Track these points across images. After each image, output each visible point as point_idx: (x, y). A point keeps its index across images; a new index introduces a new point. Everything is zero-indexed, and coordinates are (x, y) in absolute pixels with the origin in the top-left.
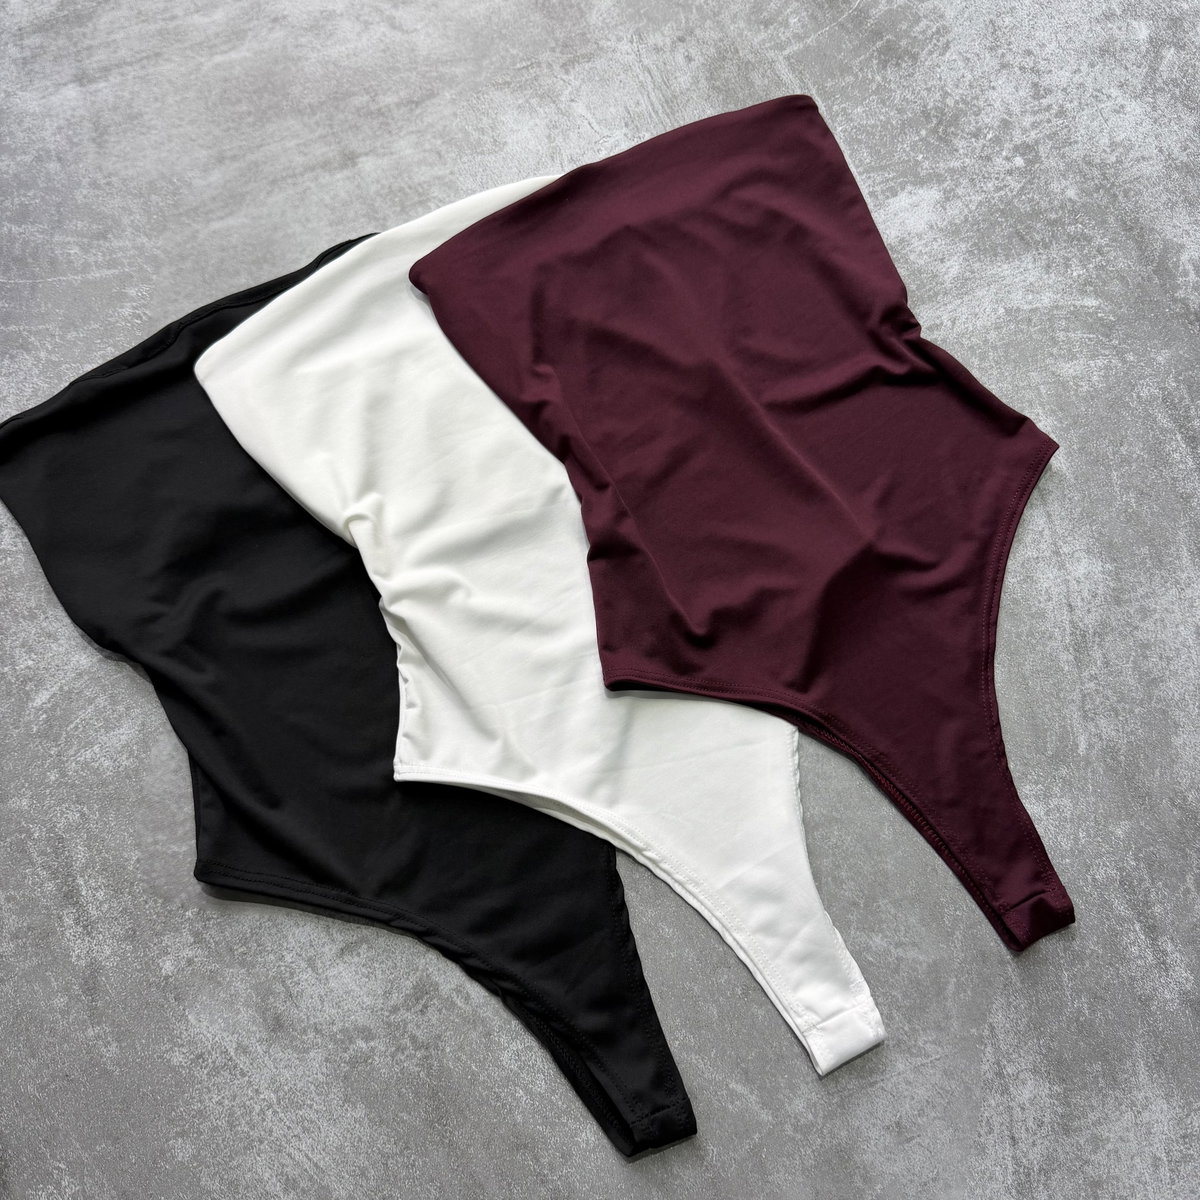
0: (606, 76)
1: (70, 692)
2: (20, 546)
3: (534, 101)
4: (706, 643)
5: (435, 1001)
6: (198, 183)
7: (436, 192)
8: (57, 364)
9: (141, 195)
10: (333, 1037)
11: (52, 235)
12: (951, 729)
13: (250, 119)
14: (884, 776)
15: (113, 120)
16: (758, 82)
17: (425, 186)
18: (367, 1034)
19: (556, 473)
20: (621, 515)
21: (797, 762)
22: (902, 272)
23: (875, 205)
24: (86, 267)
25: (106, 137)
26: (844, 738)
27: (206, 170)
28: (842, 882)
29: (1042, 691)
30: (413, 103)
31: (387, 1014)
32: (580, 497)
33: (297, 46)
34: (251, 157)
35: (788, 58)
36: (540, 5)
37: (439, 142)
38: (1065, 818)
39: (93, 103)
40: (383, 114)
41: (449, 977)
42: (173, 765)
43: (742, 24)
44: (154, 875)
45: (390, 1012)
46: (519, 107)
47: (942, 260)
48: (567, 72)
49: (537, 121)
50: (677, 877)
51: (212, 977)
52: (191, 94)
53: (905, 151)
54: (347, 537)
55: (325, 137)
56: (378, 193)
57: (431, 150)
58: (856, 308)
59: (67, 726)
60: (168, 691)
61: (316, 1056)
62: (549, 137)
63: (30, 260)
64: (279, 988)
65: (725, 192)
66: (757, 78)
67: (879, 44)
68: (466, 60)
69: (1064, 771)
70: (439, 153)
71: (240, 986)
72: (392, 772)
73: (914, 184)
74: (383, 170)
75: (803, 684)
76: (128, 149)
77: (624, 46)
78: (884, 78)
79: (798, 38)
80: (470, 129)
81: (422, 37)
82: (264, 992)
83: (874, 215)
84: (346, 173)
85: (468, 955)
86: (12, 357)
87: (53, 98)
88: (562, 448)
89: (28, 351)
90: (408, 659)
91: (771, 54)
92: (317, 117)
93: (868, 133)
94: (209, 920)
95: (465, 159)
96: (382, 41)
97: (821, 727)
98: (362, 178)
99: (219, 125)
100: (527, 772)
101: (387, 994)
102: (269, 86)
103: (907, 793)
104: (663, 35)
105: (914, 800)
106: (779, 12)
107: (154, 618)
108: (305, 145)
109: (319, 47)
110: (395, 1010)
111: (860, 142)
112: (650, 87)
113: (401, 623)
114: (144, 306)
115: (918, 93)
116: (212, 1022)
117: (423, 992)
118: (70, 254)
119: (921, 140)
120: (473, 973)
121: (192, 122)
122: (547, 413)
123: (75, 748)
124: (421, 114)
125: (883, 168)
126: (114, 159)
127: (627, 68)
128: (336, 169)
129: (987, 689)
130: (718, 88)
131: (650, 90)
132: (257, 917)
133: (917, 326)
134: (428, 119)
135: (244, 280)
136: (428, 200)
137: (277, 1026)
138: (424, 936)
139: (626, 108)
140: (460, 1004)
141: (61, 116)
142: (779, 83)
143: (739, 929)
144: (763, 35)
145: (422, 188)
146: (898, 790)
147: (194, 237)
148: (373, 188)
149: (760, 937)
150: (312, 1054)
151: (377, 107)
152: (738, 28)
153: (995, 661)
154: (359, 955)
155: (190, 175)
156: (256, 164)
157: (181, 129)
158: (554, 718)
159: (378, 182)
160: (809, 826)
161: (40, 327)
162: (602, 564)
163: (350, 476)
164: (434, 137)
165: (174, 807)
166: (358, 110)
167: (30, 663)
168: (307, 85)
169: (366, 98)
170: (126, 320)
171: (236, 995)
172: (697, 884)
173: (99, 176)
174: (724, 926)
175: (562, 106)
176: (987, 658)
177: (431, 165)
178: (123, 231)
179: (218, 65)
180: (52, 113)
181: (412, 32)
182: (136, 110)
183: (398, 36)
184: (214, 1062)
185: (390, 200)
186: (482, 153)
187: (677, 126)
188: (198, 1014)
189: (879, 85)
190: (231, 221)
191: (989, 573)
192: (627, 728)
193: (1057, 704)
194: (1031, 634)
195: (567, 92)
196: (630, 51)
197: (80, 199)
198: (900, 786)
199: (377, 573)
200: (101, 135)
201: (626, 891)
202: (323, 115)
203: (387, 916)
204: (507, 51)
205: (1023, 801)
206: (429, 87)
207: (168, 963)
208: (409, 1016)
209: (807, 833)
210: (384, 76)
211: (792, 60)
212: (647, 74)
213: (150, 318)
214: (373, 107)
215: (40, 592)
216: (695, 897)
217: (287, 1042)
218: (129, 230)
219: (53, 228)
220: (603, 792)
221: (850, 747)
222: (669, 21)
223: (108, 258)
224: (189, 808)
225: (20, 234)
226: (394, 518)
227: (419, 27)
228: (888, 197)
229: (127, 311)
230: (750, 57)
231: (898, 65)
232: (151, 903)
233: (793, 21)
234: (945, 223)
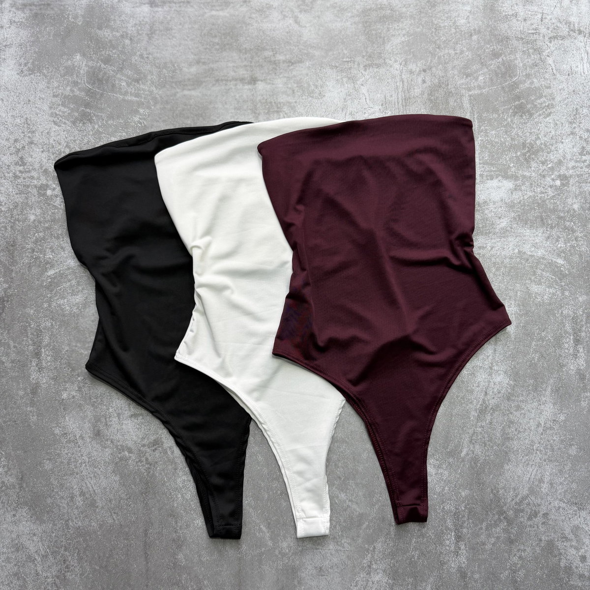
0: (382, 78)
1: (63, 274)
2: (62, 206)
3: (345, 80)
4: (323, 350)
5: (160, 448)
6: (185, 70)
7: (285, 109)
8: (101, 133)
9: (160, 68)
10: (117, 446)
11: (117, 74)
12: (410, 424)
13: (217, 47)
14: (373, 432)
15: (159, 27)
16: (451, 103)
17: (282, 104)
18: (130, 451)
19: (287, 254)
20: (307, 284)
21: (340, 413)
22: (477, 216)
23: (480, 181)
24: (126, 93)
25: (154, 35)
26: (364, 411)
27: (190, 65)
28: (338, 467)
29: (457, 424)
30: (291, 63)
31: (140, 446)
32: (293, 269)
33: (250, 18)
34: (211, 65)
35: (470, 96)
36: (366, 32)
37: (295, 85)
38: (443, 479)
39: (153, 17)
40: (275, 64)
41: (169, 442)
42: (93, 318)
43: (456, 72)
44: (71, 359)
45: (142, 446)
46: (337, 80)
47: (500, 218)
48: (365, 70)
49: (343, 89)
50: (272, 439)
51: (80, 406)
52: (196, 26)
53: (506, 160)
54: (190, 252)
55: (247, 66)
56: (260, 101)
57: (290, 88)
58: (448, 227)
59: (57, 287)
60: (99, 289)
61: (108, 451)
62: (345, 99)
63: (104, 82)
64: (103, 420)
65: (411, 154)
67: (517, 103)
68: (322, 49)
69: (451, 460)
70: (293, 91)
71: (89, 414)
72: (174, 355)
73: (503, 177)
74: (266, 91)
75: (355, 382)
76: (161, 44)
77: (397, 66)
78: (512, 121)
79: (480, 87)
80: (311, 83)
81: (307, 31)
82: (97, 419)
83: (477, 186)
84: (250, 87)
85: (178, 437)
86: (84, 123)
87: (137, 9)
88: (294, 246)
89: (91, 123)
90: (198, 311)
91: (463, 91)
92: (246, 56)
93: (492, 145)
94: (86, 384)
95: (304, 97)
96: (288, 27)
97: (355, 403)
98: (256, 92)
99: (203, 45)
100: (228, 375)
101: (143, 438)
102: (231, 33)
103: (380, 443)
104: (417, 66)
105: (381, 447)
106: (476, 71)
107: (104, 258)
108: (237, 67)
109: (259, 21)
110: (144, 446)
111: (487, 148)
112: (400, 90)
113: (199, 296)
114: (144, 119)
115: (525, 133)
116: (74, 423)
117: (157, 443)
118: (121, 85)
119: (515, 157)
120: (178, 444)
121: (192, 40)
122: (293, 229)
123: (57, 297)
124: (292, 69)
125: (492, 165)
126: (154, 47)
127: (394, 77)
128: (246, 83)
129: (433, 414)
130: (432, 100)
131: (400, 91)
132: (105, 390)
133: (472, 246)
134: (294, 73)
135: (189, 122)
136: (281, 111)
137: (98, 434)
138: (165, 423)
139: (385, 96)
140: (169, 453)
141: (138, 19)
142: (461, 107)
143: (288, 469)
144: (463, 81)
145: (280, 105)
146: (377, 440)
147: (175, 95)
148: (259, 98)
149: (295, 476)
150: (107, 450)
151: (274, 59)
152: (453, 73)
153: (442, 403)
154: (137, 419)
155: (183, 65)
156: (213, 70)
157: (186, 42)
158: (248, 356)
159: (262, 95)
160: (334, 440)
161: (99, 114)
162: (291, 301)
163: (202, 227)
164: (294, 83)
165: (87, 335)
166: (266, 58)
167: (51, 256)
168: (248, 38)
169: (271, 53)
170: (135, 122)
171: (87, 416)
172: (279, 445)
173: (145, 53)
174: (283, 465)
175: (356, 86)
176: (438, 403)
177: (288, 95)
178: (147, 82)
179: (213, 16)
180: (135, 16)
181: (303, 27)
182: (170, 26)
183: (296, 27)
184: (70, 438)
185: (264, 106)
186: (312, 97)
187: (405, 113)
188: (70, 418)
189: (508, 123)
190: (193, 93)
191: (457, 365)
192: (275, 372)
193: (461, 432)
194: (463, 398)
195: (361, 80)
196: (398, 68)
197: (133, 60)
198: (378, 439)
199: (196, 273)
200: (152, 33)
201: (250, 436)
202: (250, 55)
203: (153, 410)
204: (343, 50)
205: (428, 465)
206: (301, 57)
207: (65, 394)
208: (148, 450)
209: (332, 442)
210: (283, 45)
211: (472, 98)
212: (401, 83)
213: (145, 126)
214: (273, 59)
215: (64, 228)
216: (276, 450)
217: (99, 441)
218: (150, 82)
219: (118, 71)
220: (256, 394)
221: (365, 415)
222: (422, 59)
223: (136, 92)
224: (93, 338)
225: (104, 68)
226: (213, 251)
227: (307, 26)
228: (488, 179)
229: (136, 119)
230: (453, 90)
231: (521, 116)
232: (67, 369)
233: (481, 78)
234: (509, 200)
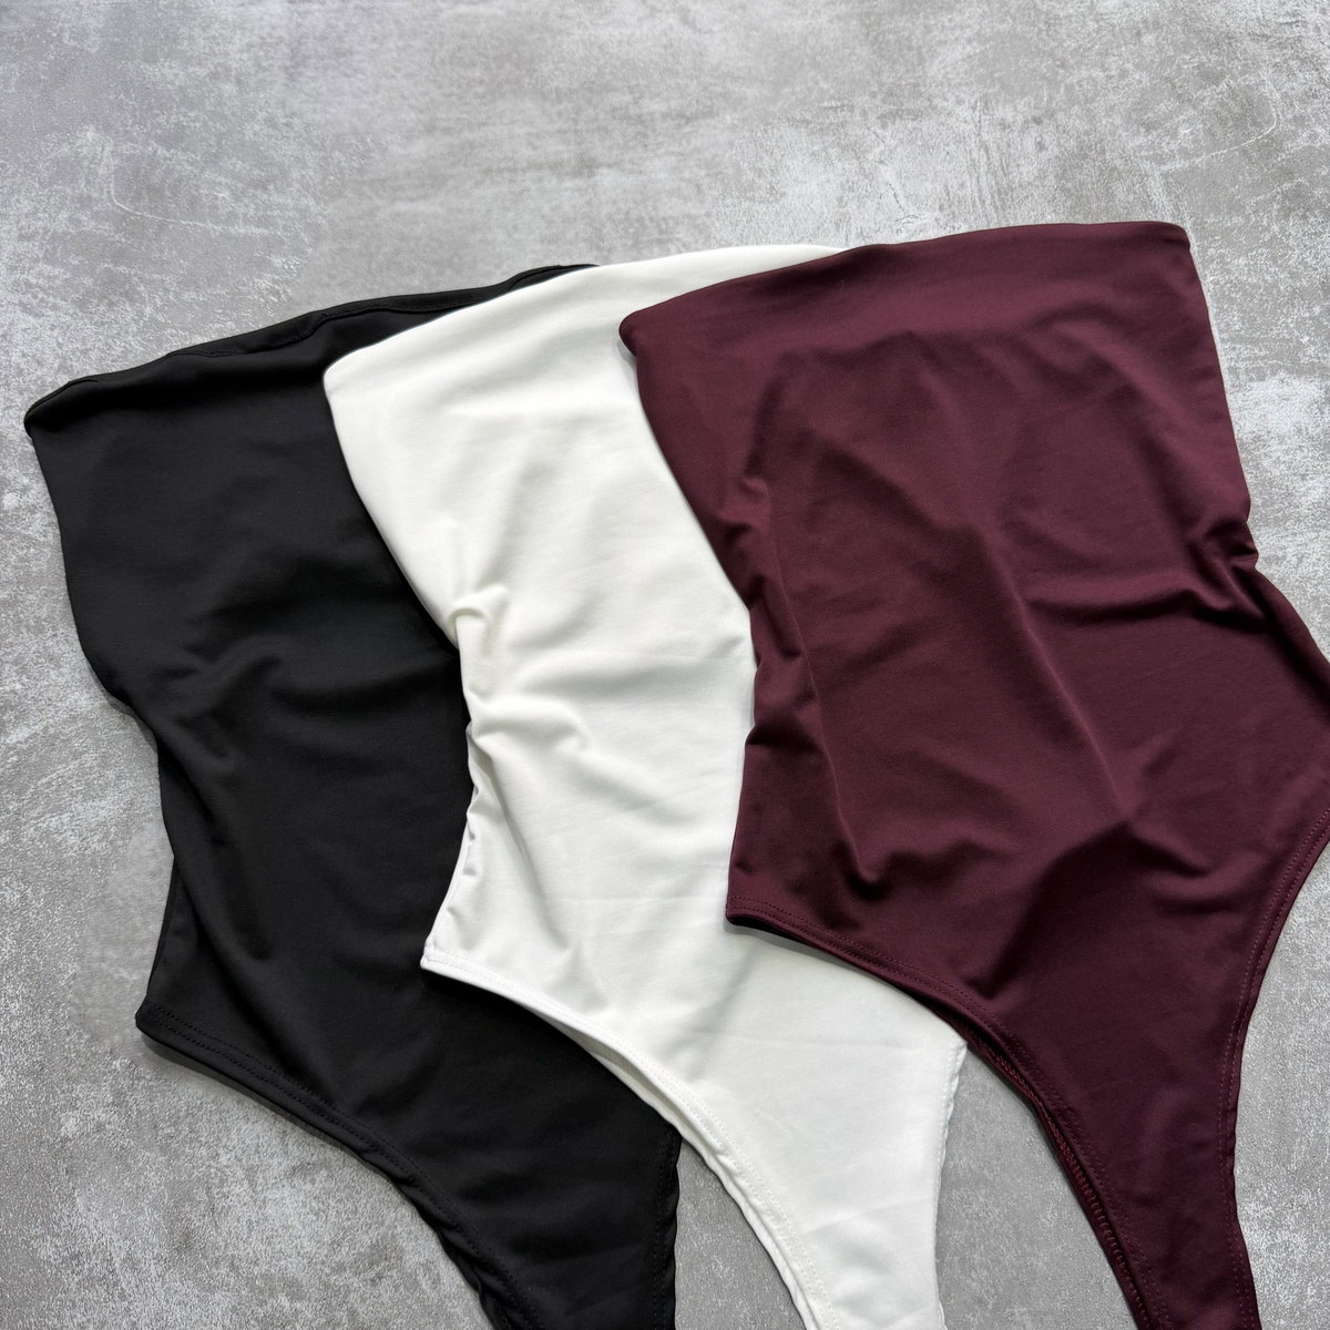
0: (931, 143)
1: (55, 736)
2: (50, 537)
3: (833, 152)
4: (872, 893)
5: (394, 1272)
6: (396, 149)
7: (682, 233)
8: (164, 326)
9: (323, 148)
10: (250, 1281)
11: (203, 170)
12: (1169, 1100)
13: (481, 90)
14: (1065, 1139)
15: (316, 50)
16: (1121, 195)
17: (671, 223)
18: (295, 1290)
19: (736, 620)
20: (805, 697)
21: (954, 1089)
22: (1249, 479)
23: (1233, 386)
24: (231, 218)
25: (302, 69)
26: (1026, 1074)
27: (409, 137)
28: (973, 1267)
29: (1303, 1080)
30: (684, 118)
31: (327, 1271)
32: (758, 658)
33: (561, 17)
34: (467, 135)
35: (1165, 176)
36: (871, 38)
37: (703, 173)
38: (1293, 1261)
39: (299, 25)
40: (642, 122)
41: (420, 1246)
42: (153, 865)
43: (1118, 121)
44: (88, 1001)
45: (333, 1270)
46: (813, 154)
47: (1303, 477)
48: (884, 126)
49: (831, 176)
50: (755, 1201)
51: (122, 1156)
52: (418, 43)
53: (1287, 327)
54: (450, 633)
55: (565, 132)
56: (610, 217)
57: (689, 181)
58: (1179, 509)
59: (39, 779)
60: (172, 770)
61: (222, 1301)
62: (840, 199)
63: (167, 193)
64: (201, 1195)
65: (1046, 321)
66: (1120, 190)
67: (1287, 186)
68: (762, 82)
69: (1306, 1197)
70: (698, 187)
71: (153, 1178)
72: (420, 954)
73: (1290, 371)
74: (625, 190)
75: (989, 986)
76: (324, 89)
77: (964, 112)
78: (1282, 230)
79: (1185, 153)
80: (745, 166)
81: (717, 42)
82: (181, 1194)
83: (1229, 398)
84: (579, 182)
85: (451, 1228)
86: (111, 304)
87: (253, 8)
88: (752, 592)
89: (132, 301)
90: (483, 808)
91: (1146, 166)
92: (562, 107)
93: (1245, 293)
94: (139, 1079)
95: (729, 201)
96: (666, 34)
97: (999, 1051)
98: (596, 195)
99: (440, 87)
100: (594, 1001)
101: (335, 1244)
102: (515, 55)
103: (1090, 1171)
104: (1016, 110)
105: (1097, 1182)
106: (1168, 117)
107: (181, 673)
108: (538, 136)
109: (588, 24)
110: (340, 1268)
111: (1232, 301)
112: (983, 170)
113: (486, 761)
114: (287, 282)
115: (1322, 259)
116: (104, 1215)
117: (381, 1255)
118: (216, 198)
119: (1311, 318)
120: (452, 1251)
121: (408, 76)
122: (745, 542)
123: (40, 809)
124: (689, 133)
125: (1255, 342)
126: (304, 97)
127: (960, 139)
128: (567, 174)
129: (1231, 1058)
130: (1069, 191)
131: (983, 174)
132: (200, 1093)
133: (1253, 552)
134: (696, 142)
135: (417, 282)
136: (670, 240)
137: (184, 1244)
138: (403, 1183)
139: (946, 186)
140: (424, 1286)
141: (256, 32)
142: (1147, 204)
143: (818, 1294)
144: (1141, 140)
145: (667, 224)
146: (1079, 1162)
147: (372, 213)
148: (606, 210)
149: (843, 1313)
150: (218, 1296)
151: (637, 112)
152: (1112, 124)
153: (1251, 1023)
154: (313, 1182)
155: (388, 139)
156: (472, 145)
157: (394, 82)
158: (650, 936)
159: (615, 203)
160: (948, 1180)
161: (156, 276)
162: (763, 753)
163: (477, 555)
164: (698, 166)
165: (138, 920)
166: (614, 110)
167: (18, 686)
168: (562, 65)
169: (628, 98)
170: (260, 293)
171: (145, 1189)
172: (778, 1218)
173: (280, 113)
174: (798, 1283)
175: (867, 166)
176: (1241, 1017)
177: (686, 199)
178: (289, 185)
179: (461, 16)
180: (247, 26)
181: (705, 33)
182: (346, 46)
183: (687, 33)
184: (90, 1270)
185: (623, 229)
186: (752, 199)
187: (1004, 225)
188: (89, 1199)
189: (1274, 237)
190: (422, 207)
191: (1272, 902)
192: (740, 977)
193: (1319, 1103)
194: (1306, 998)
195: (877, 150)
196: (969, 119)
197: (249, 135)
198: (1083, 1158)
199: (474, 689)
200: (297, 65)
201: (681, 1200)
202: (570, 106)
203: (360, 1144)
204: (817, 83)
205: (1242, 1223)
206: (709, 103)
207: (72, 1121)
208: (355, 1282)
209: (943, 1188)
210: (657, 77)
211: (1170, 180)
212: (982, 152)
213: (290, 299)
214: (633, 111)
215: (57, 601)
216: (770, 1234)
217: (191, 1270)
218: (297, 186)
219: (206, 162)
220: (687, 1057)
221: (1031, 1088)
222: (1026, 94)
223: (261, 213)
224: (156, 928)
225: (166, 159)
226: (516, 624)
227: (716, 29)
228: (1251, 380)
229: (264, 283)
230: (1118, 162)
231: (1304, 217)
232: (74, 1036)
233: (1184, 131)
234: (1318, 430)
